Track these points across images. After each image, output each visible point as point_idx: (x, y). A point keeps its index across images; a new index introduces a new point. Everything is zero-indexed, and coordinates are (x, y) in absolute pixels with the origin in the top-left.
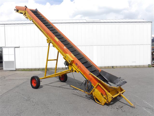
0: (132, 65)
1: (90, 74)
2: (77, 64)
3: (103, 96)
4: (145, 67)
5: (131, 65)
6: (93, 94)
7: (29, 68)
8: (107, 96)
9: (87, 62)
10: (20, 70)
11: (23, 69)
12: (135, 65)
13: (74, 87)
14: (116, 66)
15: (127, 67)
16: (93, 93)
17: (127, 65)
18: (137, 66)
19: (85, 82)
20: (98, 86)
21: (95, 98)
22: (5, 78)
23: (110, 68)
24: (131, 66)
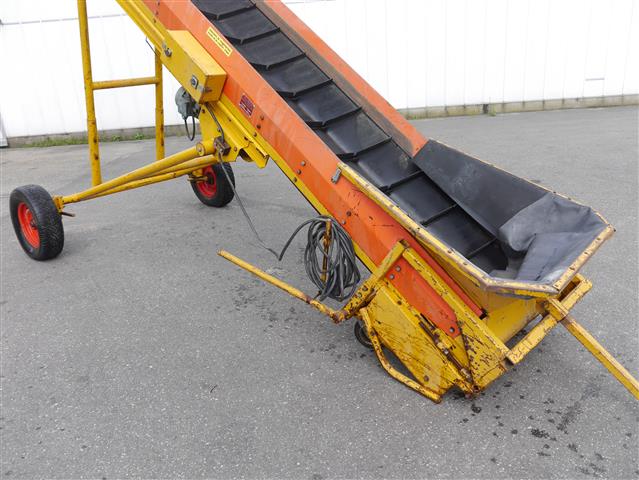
0: (586, 95)
1: (341, 176)
2: (247, 105)
3: (435, 338)
5: (580, 96)
6: (366, 318)
7: (68, 131)
8: (467, 348)
9: (331, 82)
10: (29, 142)
12: (600, 95)
13: (241, 262)
14: (504, 104)
15: (560, 104)
16: (363, 312)
17: (560, 97)
18: (610, 101)
19: (310, 231)
20: (395, 264)
21: (377, 346)
23: (473, 114)
24: (577, 99)
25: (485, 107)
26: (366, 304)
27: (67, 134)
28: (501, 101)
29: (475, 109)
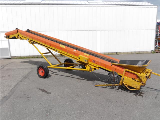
0: (136, 51)
1: (112, 64)
2: (94, 61)
3: (135, 80)
4: (148, 53)
8: (140, 78)
10: (16, 58)
11: (19, 57)
12: (139, 51)
14: (120, 52)
15: (131, 53)
16: (123, 82)
20: (125, 72)
21: (127, 87)
22: (3, 68)
23: (114, 54)
24: (134, 52)
25: (116, 53)
26: (123, 81)
27: (25, 56)
28: (119, 52)
29: (114, 53)
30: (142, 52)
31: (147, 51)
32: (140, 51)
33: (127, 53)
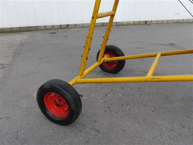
14: (151, 21)
25: (146, 22)
29: (143, 23)
30: (181, 21)
31: (188, 20)
32: (179, 19)
33: (156, 22)
